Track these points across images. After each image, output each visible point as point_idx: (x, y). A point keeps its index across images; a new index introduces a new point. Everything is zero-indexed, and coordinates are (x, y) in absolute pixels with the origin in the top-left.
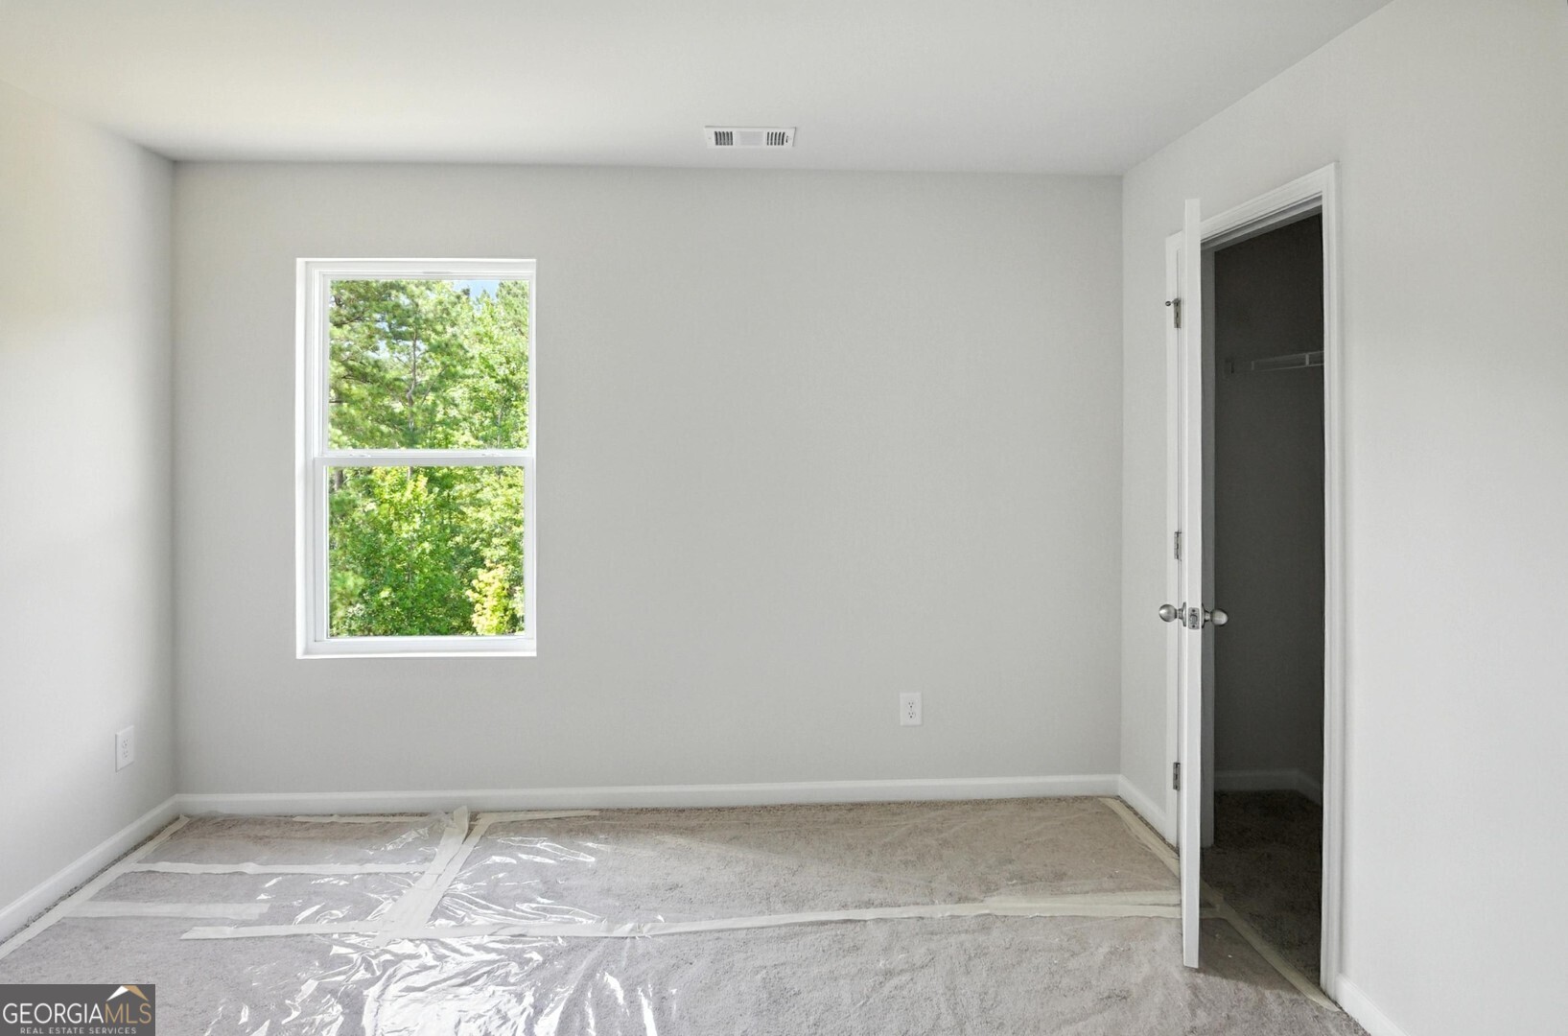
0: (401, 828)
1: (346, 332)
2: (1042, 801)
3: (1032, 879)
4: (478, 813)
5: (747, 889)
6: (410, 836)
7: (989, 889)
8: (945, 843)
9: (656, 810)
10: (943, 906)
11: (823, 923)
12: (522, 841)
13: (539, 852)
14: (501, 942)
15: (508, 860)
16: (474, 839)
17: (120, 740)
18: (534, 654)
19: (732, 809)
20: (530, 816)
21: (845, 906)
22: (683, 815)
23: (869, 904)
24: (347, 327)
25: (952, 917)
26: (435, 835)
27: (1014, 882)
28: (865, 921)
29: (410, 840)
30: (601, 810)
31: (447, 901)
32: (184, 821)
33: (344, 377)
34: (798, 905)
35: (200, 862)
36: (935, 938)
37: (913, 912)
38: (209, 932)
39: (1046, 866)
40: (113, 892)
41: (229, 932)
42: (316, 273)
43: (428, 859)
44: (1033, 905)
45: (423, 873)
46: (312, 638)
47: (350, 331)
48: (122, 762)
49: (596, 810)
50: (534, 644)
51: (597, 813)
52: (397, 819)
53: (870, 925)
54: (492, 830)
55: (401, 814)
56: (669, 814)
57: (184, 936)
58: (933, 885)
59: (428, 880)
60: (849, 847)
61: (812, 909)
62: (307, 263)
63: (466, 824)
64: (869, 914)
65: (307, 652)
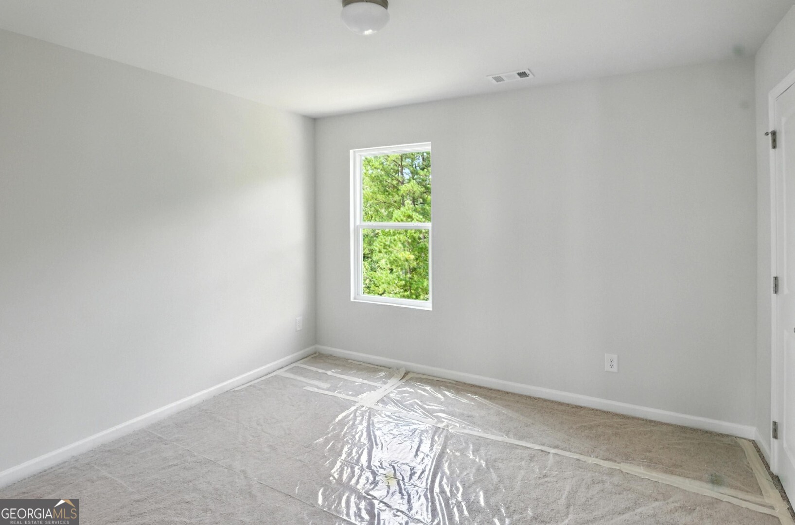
0: (381, 371)
1: (425, 172)
2: (694, 430)
3: (658, 462)
4: (409, 372)
5: (501, 426)
6: (382, 374)
7: (628, 458)
8: (616, 434)
9: (480, 387)
10: (594, 459)
11: (528, 448)
12: (421, 385)
13: (425, 390)
14: (396, 416)
15: (412, 390)
16: (404, 380)
17: (297, 322)
18: (431, 309)
19: (513, 394)
20: (428, 377)
21: (543, 445)
22: (490, 391)
23: (556, 447)
24: (426, 170)
25: (596, 464)
26: (390, 376)
27: (645, 460)
28: (549, 453)
29: (382, 375)
30: (457, 382)
31: (385, 398)
32: (317, 354)
33: (425, 192)
34: (521, 438)
35: (317, 367)
36: (581, 470)
37: (577, 456)
38: (311, 389)
39: (671, 459)
40: (291, 371)
41: (316, 390)
42: (357, 155)
43: (385, 383)
44: (648, 473)
45: (381, 387)
46: (356, 294)
47: (426, 172)
48: (298, 329)
49: (455, 381)
50: (431, 305)
51: (454, 382)
52: (381, 368)
53: (551, 455)
54: (411, 379)
55: (383, 366)
56: (484, 390)
57: (304, 388)
58: (596, 449)
59: (382, 390)
60: (562, 423)
61: (526, 441)
62: (354, 151)
63: (403, 375)
64: (553, 451)
65: (355, 299)
